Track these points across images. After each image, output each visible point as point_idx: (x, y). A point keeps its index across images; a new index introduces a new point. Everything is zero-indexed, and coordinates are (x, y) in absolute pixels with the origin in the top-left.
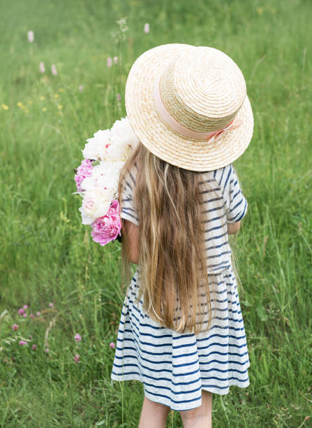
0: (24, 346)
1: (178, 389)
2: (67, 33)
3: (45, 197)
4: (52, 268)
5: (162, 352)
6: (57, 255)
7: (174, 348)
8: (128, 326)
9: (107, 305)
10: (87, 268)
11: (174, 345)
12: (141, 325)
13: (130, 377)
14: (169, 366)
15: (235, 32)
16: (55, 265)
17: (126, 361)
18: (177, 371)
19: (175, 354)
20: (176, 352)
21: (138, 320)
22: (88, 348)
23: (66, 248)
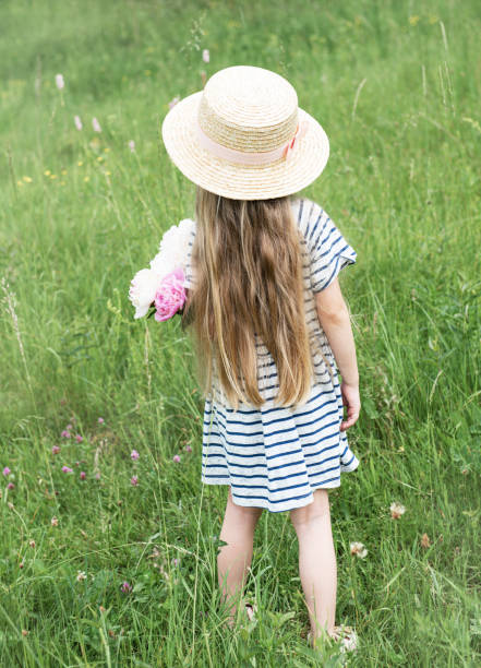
0: (68, 474)
2: (136, 76)
3: (97, 295)
6: (112, 365)
10: (150, 377)
12: (228, 422)
14: (262, 460)
16: (110, 378)
20: (268, 441)
22: (150, 470)
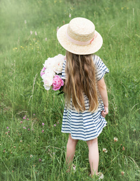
0: (25, 129)
1: (86, 134)
4: (35, 104)
5: (79, 122)
6: (37, 100)
7: (84, 120)
8: (66, 114)
9: (55, 114)
10: (48, 103)
11: (83, 119)
12: (72, 116)
13: (68, 132)
14: (82, 127)
15: (114, 18)
16: (37, 103)
17: (66, 126)
18: (85, 128)
19: (84, 122)
20: (84, 121)
21: (71, 111)
22: (47, 128)
23: (41, 96)
